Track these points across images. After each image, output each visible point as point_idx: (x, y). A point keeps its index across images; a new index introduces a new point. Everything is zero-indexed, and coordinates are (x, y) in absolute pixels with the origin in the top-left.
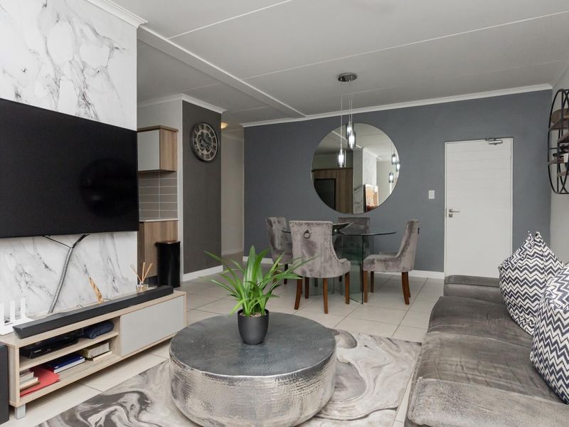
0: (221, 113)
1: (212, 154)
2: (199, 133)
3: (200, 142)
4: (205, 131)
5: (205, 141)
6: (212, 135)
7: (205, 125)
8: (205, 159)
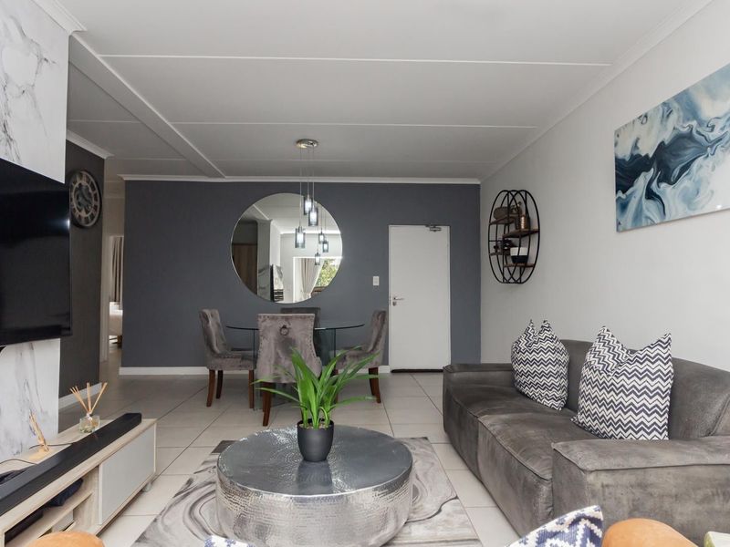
0: (105, 158)
1: (92, 217)
2: (77, 185)
3: (78, 198)
4: (84, 183)
5: (84, 197)
6: (93, 189)
7: (84, 173)
8: (83, 222)
